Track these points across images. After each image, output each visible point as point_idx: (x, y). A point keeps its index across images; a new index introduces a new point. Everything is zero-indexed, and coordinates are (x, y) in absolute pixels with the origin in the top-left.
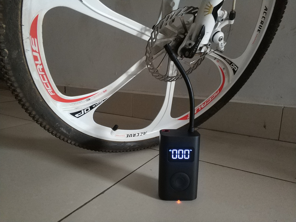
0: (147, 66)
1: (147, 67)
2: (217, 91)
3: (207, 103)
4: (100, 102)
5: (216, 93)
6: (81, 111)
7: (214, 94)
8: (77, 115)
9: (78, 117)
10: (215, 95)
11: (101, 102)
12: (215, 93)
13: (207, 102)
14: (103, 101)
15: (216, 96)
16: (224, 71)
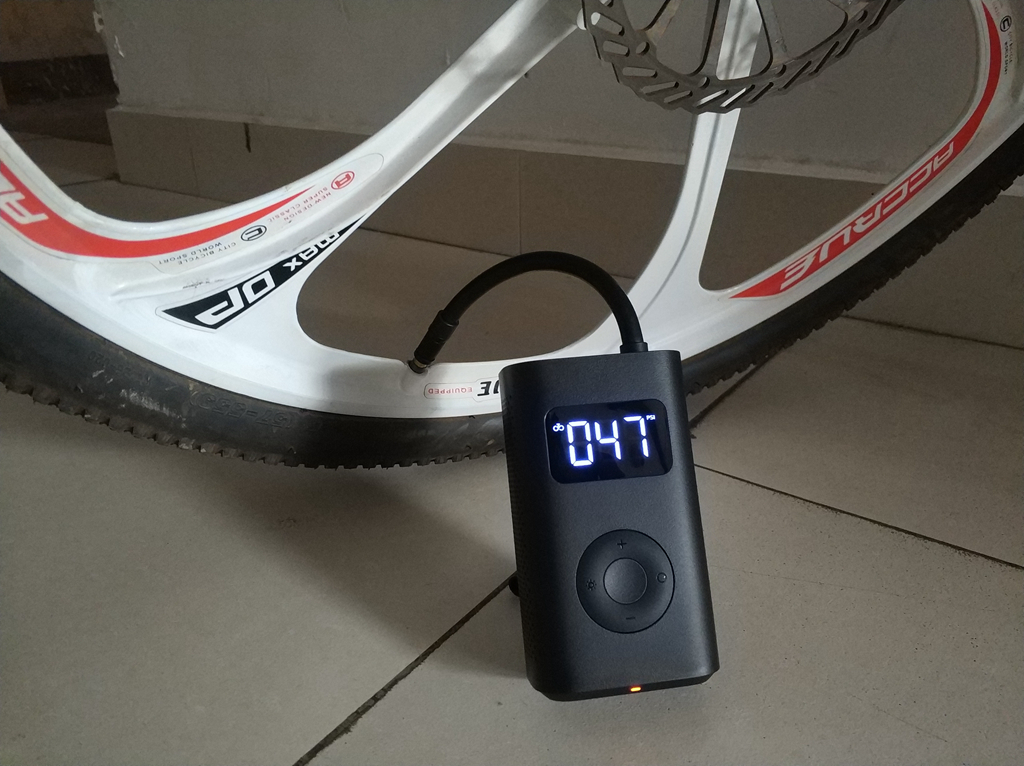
0: (587, 21)
1: (581, 25)
2: (946, 148)
3: (885, 211)
4: (324, 242)
5: (937, 160)
6: (223, 296)
7: (928, 160)
8: (206, 316)
9: (215, 326)
10: (929, 166)
11: (329, 241)
12: (932, 159)
13: (885, 206)
14: (341, 233)
15: (934, 174)
16: (1003, 37)
